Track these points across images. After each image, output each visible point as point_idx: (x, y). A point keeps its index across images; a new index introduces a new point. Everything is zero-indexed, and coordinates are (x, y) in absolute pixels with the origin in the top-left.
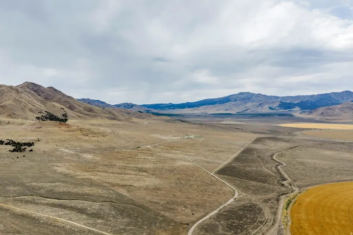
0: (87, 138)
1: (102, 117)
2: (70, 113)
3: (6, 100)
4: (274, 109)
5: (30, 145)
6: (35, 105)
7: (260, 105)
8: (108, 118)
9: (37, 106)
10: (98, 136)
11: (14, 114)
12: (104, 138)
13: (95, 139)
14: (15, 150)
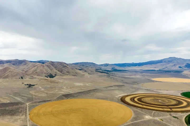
0: (51, 84)
1: (70, 75)
2: (58, 74)
3: (38, 70)
4: (181, 68)
5: (34, 85)
7: (174, 65)
8: (72, 75)
9: (48, 71)
11: (39, 75)
12: (57, 84)
13: (54, 84)
14: (28, 87)
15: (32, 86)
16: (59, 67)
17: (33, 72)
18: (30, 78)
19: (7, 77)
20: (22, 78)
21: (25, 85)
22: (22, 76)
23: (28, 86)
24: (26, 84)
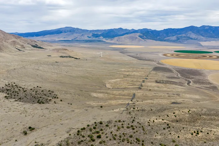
4: (90, 38)
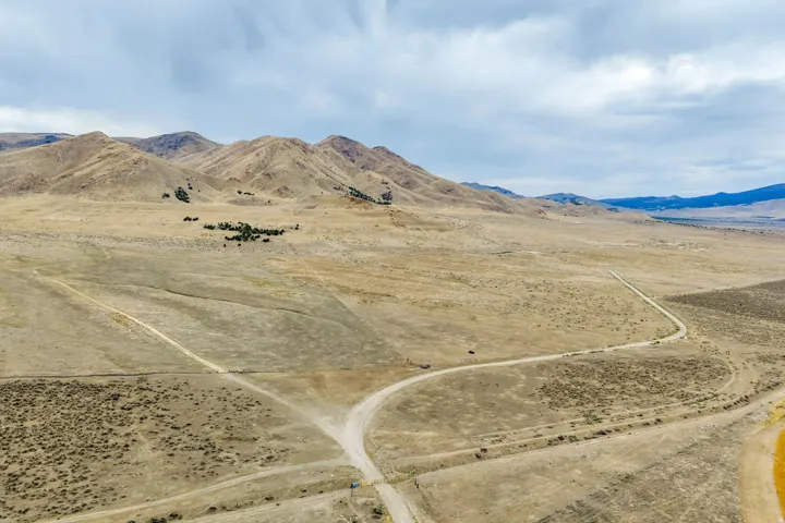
0: (400, 230)
1: (468, 204)
2: (399, 192)
3: (279, 164)
5: (276, 233)
6: (333, 175)
8: (484, 207)
9: (339, 178)
10: (428, 230)
11: (286, 188)
12: (440, 234)
13: (418, 233)
14: (237, 238)
15: (264, 237)
16: (390, 167)
17: (248, 175)
18: (235, 202)
19: (84, 186)
20: (182, 196)
21: (211, 228)
22: (185, 188)
23: (235, 233)
24: (215, 224)
